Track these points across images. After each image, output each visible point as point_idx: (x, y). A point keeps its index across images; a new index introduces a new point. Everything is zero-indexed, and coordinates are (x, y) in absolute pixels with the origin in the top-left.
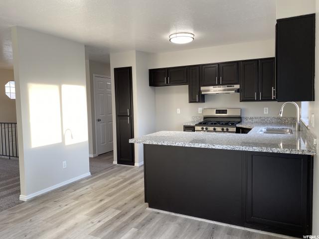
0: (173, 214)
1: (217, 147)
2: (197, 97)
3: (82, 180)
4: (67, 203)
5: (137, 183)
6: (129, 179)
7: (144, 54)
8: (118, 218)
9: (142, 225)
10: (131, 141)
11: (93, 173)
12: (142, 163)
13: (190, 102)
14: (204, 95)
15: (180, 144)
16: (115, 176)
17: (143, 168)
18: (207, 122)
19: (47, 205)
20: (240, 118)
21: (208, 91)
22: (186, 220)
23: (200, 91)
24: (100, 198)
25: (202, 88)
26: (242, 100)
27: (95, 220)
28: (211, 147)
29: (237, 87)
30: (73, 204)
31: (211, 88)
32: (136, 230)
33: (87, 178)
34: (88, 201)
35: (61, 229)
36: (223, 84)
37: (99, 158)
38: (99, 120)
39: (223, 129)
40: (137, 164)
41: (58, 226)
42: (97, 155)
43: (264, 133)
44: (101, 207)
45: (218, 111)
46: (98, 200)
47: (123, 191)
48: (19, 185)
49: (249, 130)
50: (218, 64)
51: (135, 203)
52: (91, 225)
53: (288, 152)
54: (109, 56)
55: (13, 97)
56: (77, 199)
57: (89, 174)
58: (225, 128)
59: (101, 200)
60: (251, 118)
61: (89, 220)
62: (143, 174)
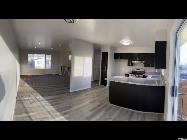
0: (118, 107)
1: (135, 84)
2: (130, 64)
3: (88, 89)
4: (83, 96)
5: (107, 93)
6: (104, 91)
7: (113, 48)
8: (99, 106)
9: (107, 110)
10: (105, 79)
11: (92, 87)
12: (109, 86)
13: (128, 65)
14: (133, 63)
15: (123, 82)
16: (99, 89)
17: (109, 87)
18: (133, 73)
19: (77, 96)
20: (144, 72)
21: (135, 62)
22: (123, 109)
23: (132, 62)
24: (94, 97)
25: (132, 61)
26: (145, 66)
27: (91, 105)
28: (133, 84)
29: (144, 62)
30: (85, 97)
31: (136, 61)
32: (105, 112)
33: (90, 88)
34: (90, 97)
35: (80, 106)
36: (139, 60)
37: (95, 82)
38: (96, 69)
39: (138, 76)
40: (107, 86)
41: (79, 104)
42: (94, 80)
43: (151, 78)
44: (93, 100)
45: (137, 69)
46: (93, 97)
47: (102, 95)
48: (70, 86)
49: (147, 76)
50: (138, 54)
51: (105, 100)
52: (90, 107)
53: (158, 86)
54: (101, 48)
55: (71, 59)
56: (86, 95)
57: (91, 87)
58: (139, 76)
59: (94, 98)
60: (148, 72)
61: (89, 104)
62: (109, 90)
